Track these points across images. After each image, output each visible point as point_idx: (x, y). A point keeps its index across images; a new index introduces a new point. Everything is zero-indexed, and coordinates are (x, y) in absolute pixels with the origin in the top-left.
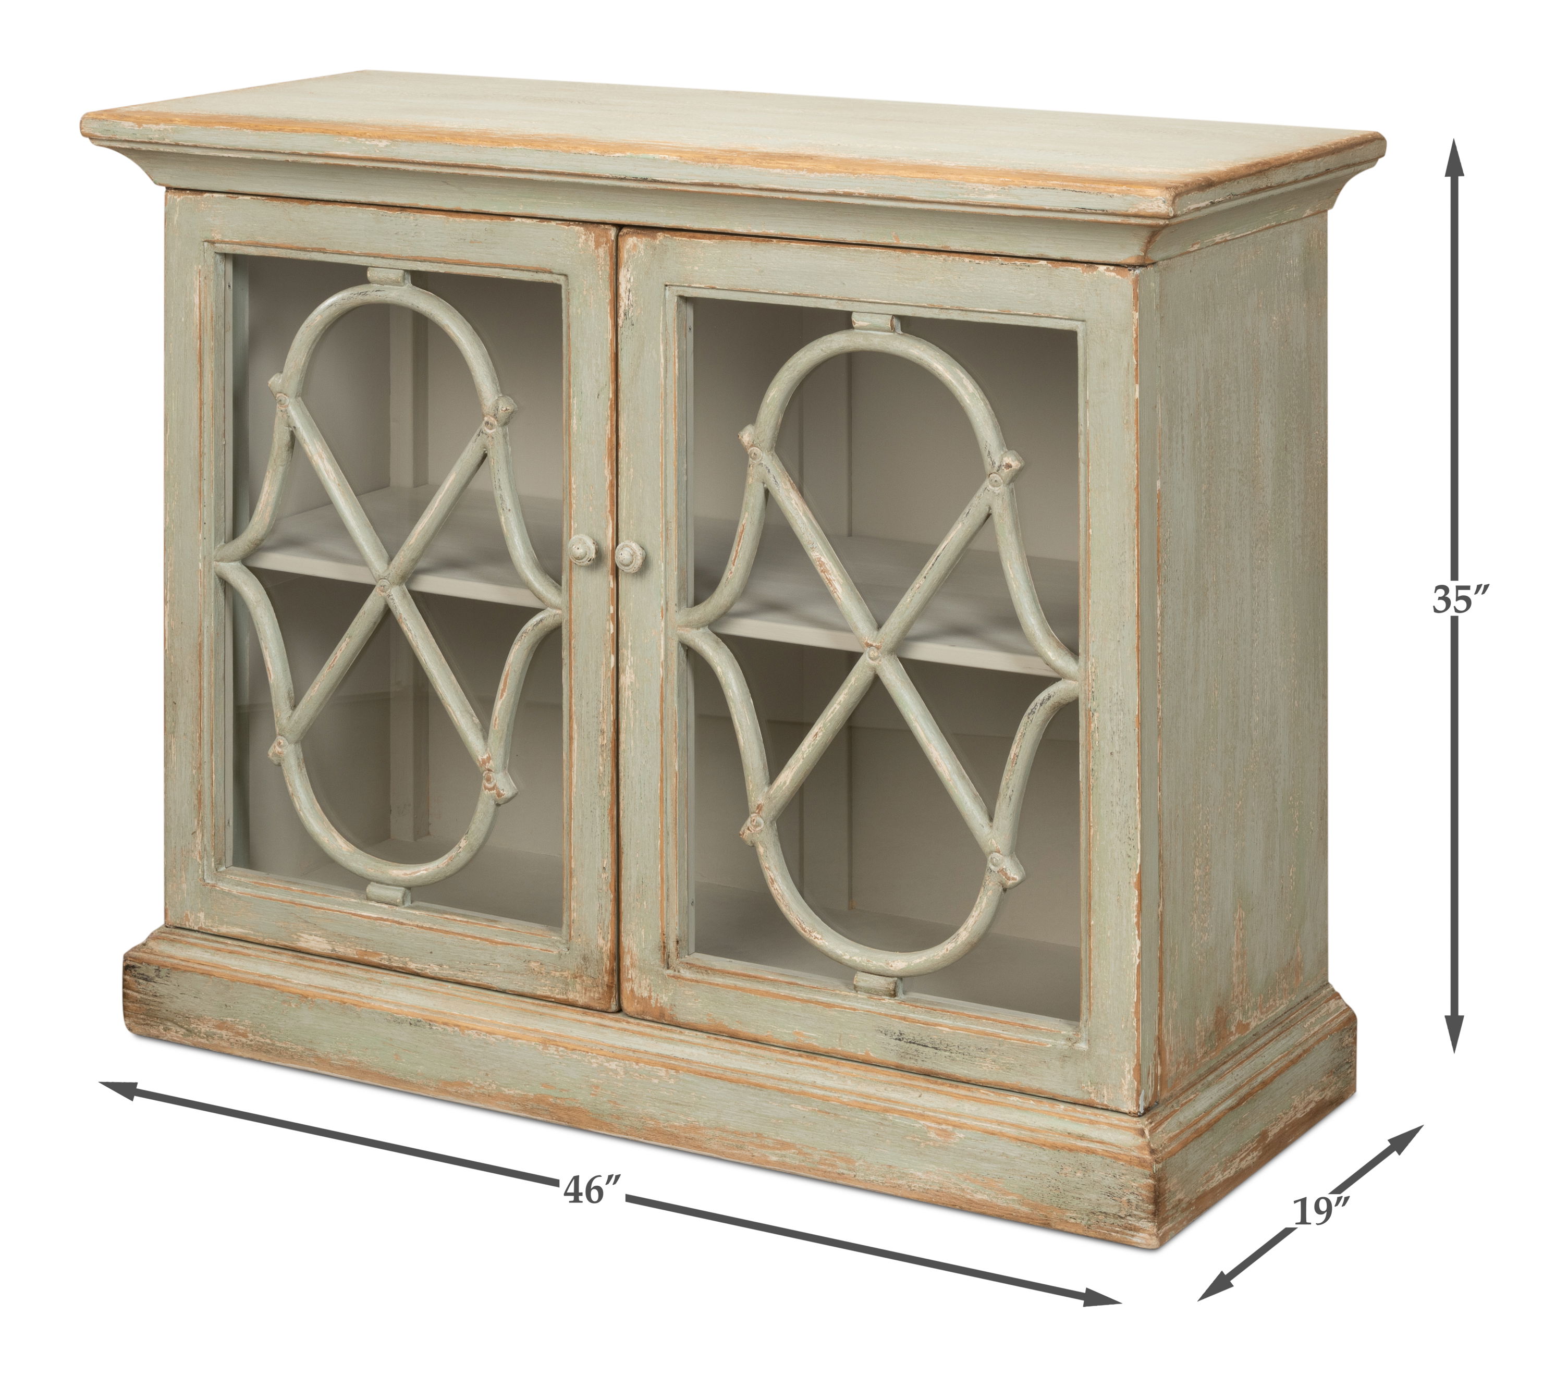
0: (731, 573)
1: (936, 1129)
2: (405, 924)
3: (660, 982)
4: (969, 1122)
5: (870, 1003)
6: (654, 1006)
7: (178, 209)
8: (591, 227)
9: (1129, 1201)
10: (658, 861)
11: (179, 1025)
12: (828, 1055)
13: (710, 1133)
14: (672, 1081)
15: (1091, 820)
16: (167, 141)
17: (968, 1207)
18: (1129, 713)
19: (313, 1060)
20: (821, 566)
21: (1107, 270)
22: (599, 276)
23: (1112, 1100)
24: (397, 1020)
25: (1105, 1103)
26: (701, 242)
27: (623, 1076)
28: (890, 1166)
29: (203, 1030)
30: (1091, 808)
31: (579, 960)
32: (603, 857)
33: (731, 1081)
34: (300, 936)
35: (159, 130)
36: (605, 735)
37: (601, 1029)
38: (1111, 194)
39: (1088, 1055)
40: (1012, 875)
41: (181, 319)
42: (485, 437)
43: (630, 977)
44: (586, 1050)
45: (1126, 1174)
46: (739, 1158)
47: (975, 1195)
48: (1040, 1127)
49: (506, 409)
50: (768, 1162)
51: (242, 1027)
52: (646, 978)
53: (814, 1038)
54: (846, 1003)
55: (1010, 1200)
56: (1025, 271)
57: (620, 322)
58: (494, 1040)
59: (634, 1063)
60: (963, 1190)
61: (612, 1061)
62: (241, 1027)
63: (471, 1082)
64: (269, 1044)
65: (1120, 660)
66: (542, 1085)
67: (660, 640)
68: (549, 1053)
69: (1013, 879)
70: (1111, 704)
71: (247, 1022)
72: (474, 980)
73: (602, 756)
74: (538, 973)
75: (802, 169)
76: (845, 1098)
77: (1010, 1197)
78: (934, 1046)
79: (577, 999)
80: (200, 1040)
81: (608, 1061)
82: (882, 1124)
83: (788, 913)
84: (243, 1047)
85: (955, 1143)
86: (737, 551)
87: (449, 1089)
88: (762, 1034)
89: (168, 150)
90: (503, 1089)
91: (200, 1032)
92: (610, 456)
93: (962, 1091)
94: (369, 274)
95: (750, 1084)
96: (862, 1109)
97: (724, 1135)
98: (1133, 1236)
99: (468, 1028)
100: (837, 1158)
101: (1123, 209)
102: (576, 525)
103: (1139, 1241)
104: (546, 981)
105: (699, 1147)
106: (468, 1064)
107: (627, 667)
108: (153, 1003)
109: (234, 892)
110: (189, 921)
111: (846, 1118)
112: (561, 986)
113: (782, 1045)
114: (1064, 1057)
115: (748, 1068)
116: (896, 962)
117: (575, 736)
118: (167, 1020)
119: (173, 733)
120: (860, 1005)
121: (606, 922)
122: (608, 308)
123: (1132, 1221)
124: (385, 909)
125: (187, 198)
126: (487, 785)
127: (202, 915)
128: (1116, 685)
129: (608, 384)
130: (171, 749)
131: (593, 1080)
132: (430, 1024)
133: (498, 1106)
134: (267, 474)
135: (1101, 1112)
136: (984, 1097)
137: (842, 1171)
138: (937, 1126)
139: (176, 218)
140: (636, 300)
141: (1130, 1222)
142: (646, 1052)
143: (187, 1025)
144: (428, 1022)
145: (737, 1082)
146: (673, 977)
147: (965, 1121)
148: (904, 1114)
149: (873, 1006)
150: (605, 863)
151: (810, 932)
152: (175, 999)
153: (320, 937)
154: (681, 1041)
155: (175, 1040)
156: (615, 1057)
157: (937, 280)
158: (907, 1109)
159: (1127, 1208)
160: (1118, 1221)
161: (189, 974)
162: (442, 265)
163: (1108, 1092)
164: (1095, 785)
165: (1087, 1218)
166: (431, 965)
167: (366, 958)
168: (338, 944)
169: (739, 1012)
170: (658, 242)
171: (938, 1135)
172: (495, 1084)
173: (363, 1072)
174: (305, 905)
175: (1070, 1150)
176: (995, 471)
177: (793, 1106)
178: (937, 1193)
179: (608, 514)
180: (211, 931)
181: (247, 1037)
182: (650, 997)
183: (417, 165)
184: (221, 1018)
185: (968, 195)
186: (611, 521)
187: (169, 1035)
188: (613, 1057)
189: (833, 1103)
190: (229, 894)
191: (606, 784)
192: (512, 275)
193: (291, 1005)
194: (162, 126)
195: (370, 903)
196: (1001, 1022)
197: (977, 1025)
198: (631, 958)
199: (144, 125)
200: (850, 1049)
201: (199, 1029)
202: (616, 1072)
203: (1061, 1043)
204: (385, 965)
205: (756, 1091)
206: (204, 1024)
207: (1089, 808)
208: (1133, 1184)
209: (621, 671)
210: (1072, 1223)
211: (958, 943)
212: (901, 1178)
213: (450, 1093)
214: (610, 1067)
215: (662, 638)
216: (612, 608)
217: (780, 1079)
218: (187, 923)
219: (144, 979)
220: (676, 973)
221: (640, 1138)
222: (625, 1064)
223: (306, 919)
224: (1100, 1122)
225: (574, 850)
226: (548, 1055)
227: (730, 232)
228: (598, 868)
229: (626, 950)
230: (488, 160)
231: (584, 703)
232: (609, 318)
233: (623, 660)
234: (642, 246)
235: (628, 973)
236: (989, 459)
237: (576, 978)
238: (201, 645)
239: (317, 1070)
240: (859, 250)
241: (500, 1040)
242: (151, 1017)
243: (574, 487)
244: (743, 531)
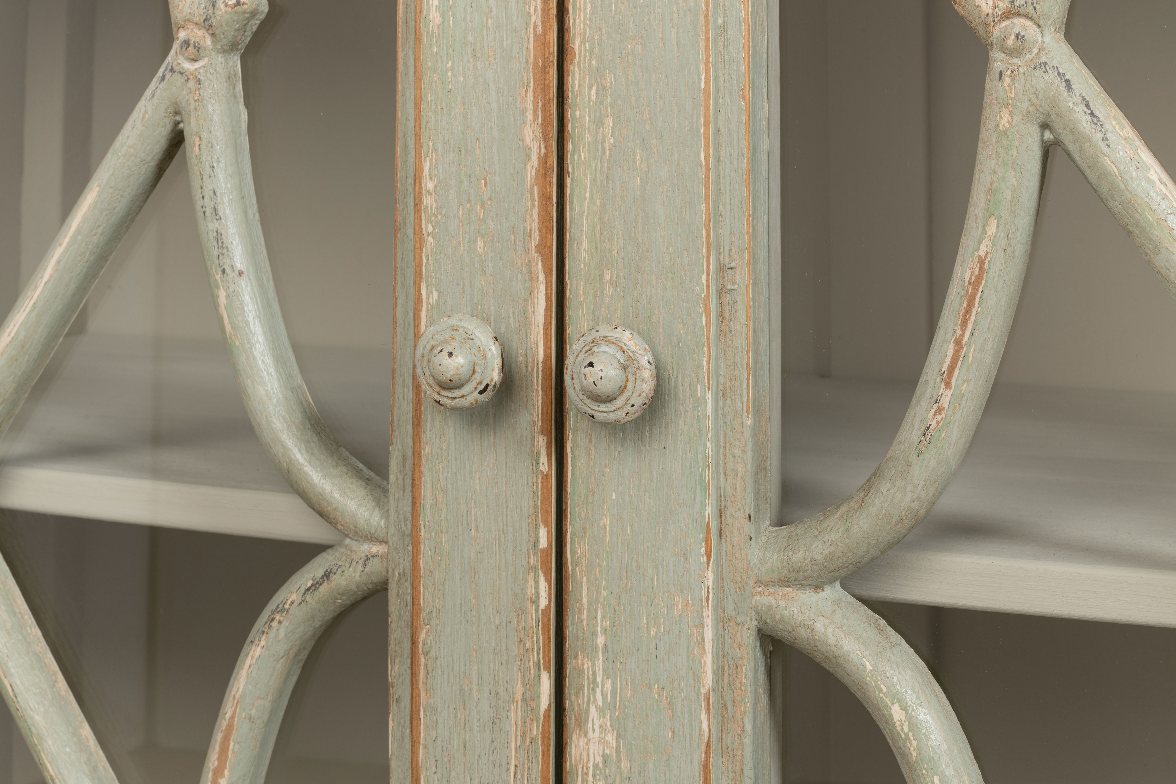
0: (940, 410)
42: (179, 81)
67: (702, 625)
86: (958, 342)
92: (541, 87)
102: (435, 295)
107: (593, 710)
179: (534, 254)
186: (542, 277)
209: (570, 720)
215: (709, 621)
216: (543, 533)
233: (579, 690)
243: (430, 185)
244: (979, 278)
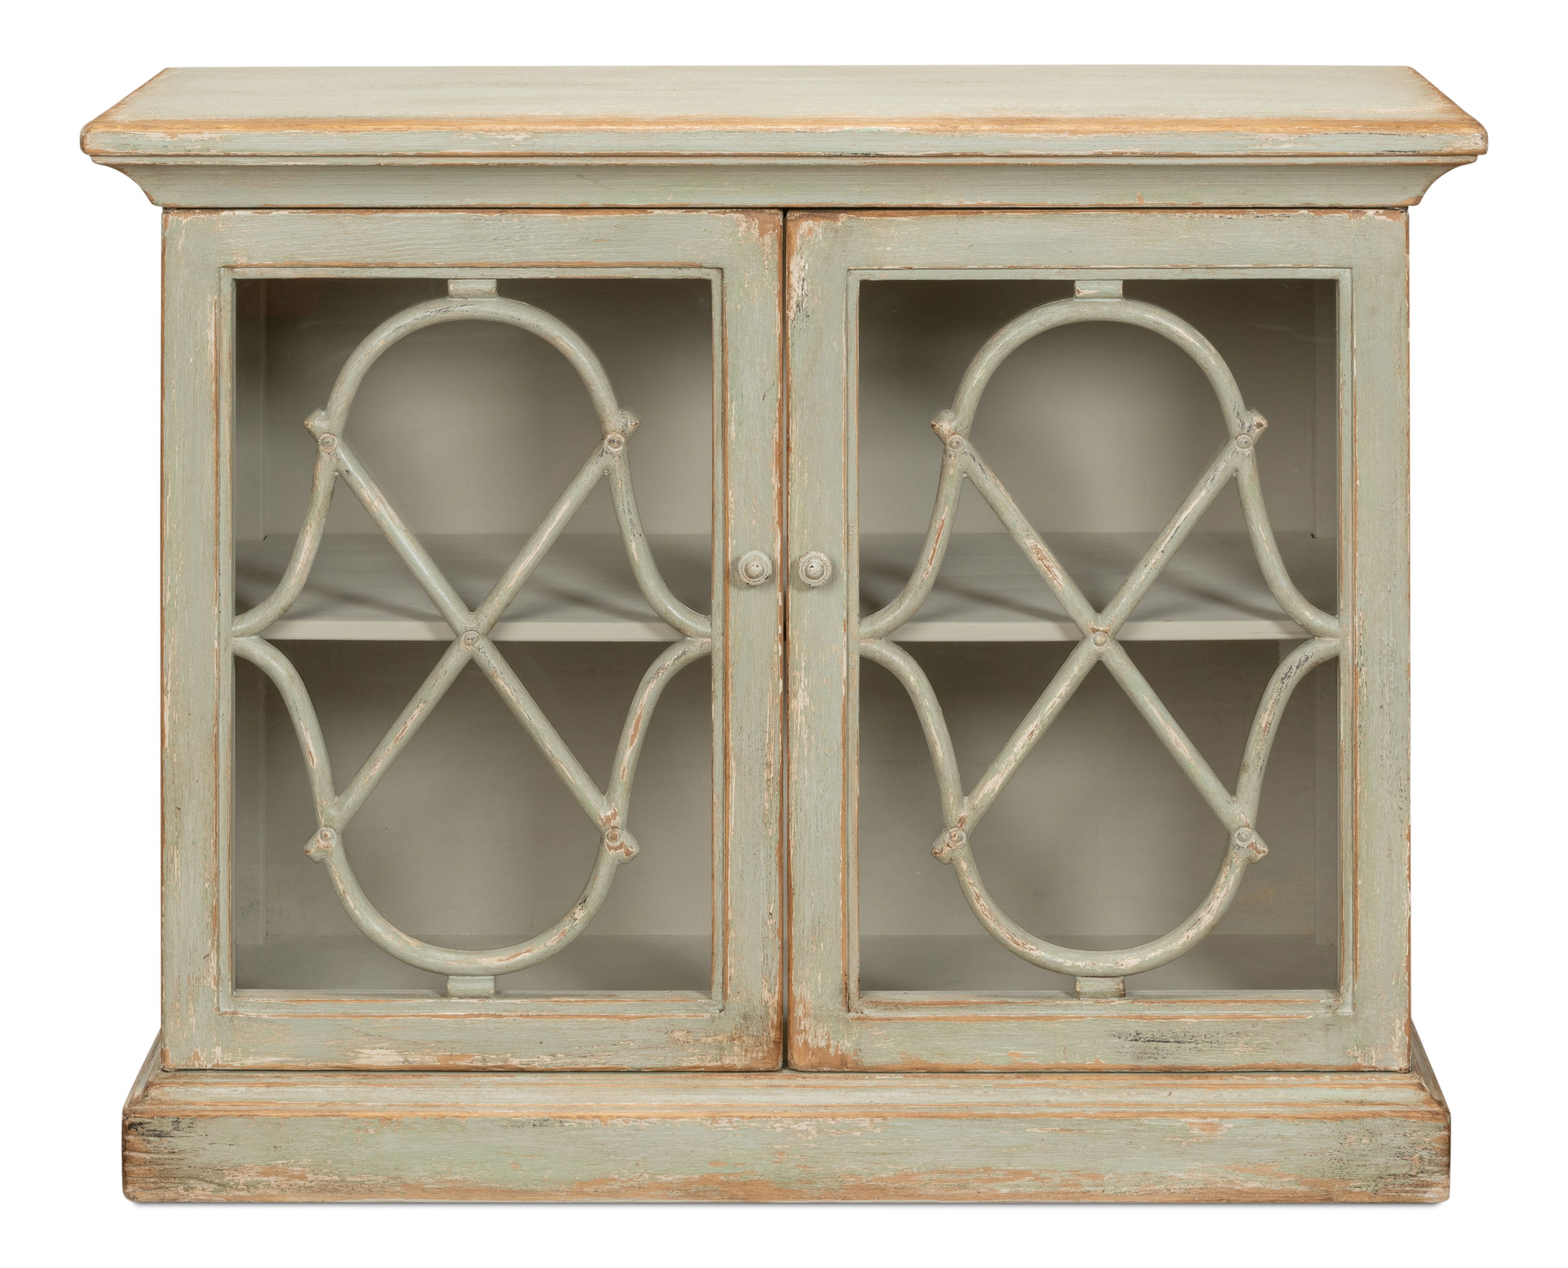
0: (928, 573)
1: (1200, 1124)
2: (505, 1016)
3: (841, 1027)
4: (1236, 1110)
5: (1097, 1008)
6: (833, 1055)
7: (184, 231)
8: (753, 213)
9: (1421, 1158)
10: (839, 896)
11: (207, 1182)
12: (1049, 1071)
13: (926, 1177)
14: (878, 1130)
15: (1358, 777)
16: (213, 152)
17: (1237, 1198)
18: (1401, 663)
19: (399, 1189)
20: (1038, 554)
21: (1377, 213)
22: (764, 265)
23: (1382, 1061)
24: (516, 1125)
25: (1374, 1064)
26: (895, 220)
27: (816, 1136)
28: (1145, 1173)
29: (242, 1181)
30: (1358, 765)
31: (737, 1019)
32: (769, 902)
33: (951, 1118)
34: (359, 1053)
35: (202, 140)
36: (772, 767)
37: (774, 1090)
38: (1423, 135)
39: (1354, 1019)
40: (1262, 848)
41: (189, 360)
42: (610, 457)
43: (802, 1028)
44: (767, 1115)
45: (1418, 1131)
46: (961, 1198)
47: (1245, 1184)
48: (1314, 1101)
49: (636, 424)
50: (997, 1196)
51: (298, 1168)
52: (823, 1026)
53: (1033, 1056)
54: (1070, 1013)
55: (1286, 1182)
56: (1284, 221)
57: (791, 314)
58: (647, 1124)
59: (830, 1119)
60: (1231, 1182)
61: (802, 1121)
62: (296, 1169)
63: (617, 1177)
64: (336, 1182)
65: (1390, 610)
66: (710, 1163)
67: (842, 655)
68: (720, 1127)
69: (1264, 852)
70: (1380, 657)
71: (305, 1161)
72: (599, 1064)
73: (768, 791)
74: (684, 1042)
75: (1063, 131)
76: (1091, 1112)
77: (1285, 1180)
78: (1176, 1040)
79: (735, 1062)
80: (237, 1193)
81: (795, 1123)
82: (1136, 1131)
83: (998, 928)
84: (299, 1190)
85: (1222, 1135)
86: (934, 549)
87: (586, 1190)
88: (968, 1062)
89: (207, 163)
90: (659, 1177)
91: (237, 1184)
92: (779, 462)
93: (1214, 1080)
94: (452, 287)
95: (975, 1117)
96: (1112, 1119)
97: (944, 1176)
98: (1425, 1192)
99: (612, 1117)
100: (1082, 1176)
101: (1437, 148)
102: (735, 542)
103: (1432, 1196)
104: (695, 1049)
105: (912, 1196)
106: (612, 1157)
107: (799, 690)
108: (169, 1162)
109: (265, 1016)
110: (199, 1059)
111: (1093, 1131)
112: (714, 1052)
113: (994, 1071)
114: (1327, 1026)
115: (966, 1100)
116: (1126, 960)
117: (733, 773)
118: (190, 1177)
119: (177, 843)
120: (1085, 1012)
121: (773, 973)
122: (777, 301)
123: (1424, 1177)
124: (473, 1004)
125: (197, 218)
126: (611, 844)
127: (218, 1050)
128: (1386, 635)
129: (776, 384)
130: (172, 863)
131: (777, 1147)
132: (561, 1121)
133: (652, 1196)
134: (308, 528)
135: (1369, 1075)
136: (1240, 1082)
137: (1087, 1189)
138: (1201, 1121)
139: (180, 243)
140: (811, 290)
141: (1422, 1179)
142: (840, 1106)
143: (218, 1178)
144: (558, 1119)
145: (959, 1117)
146: (858, 1019)
147: (1231, 1110)
148: (1162, 1115)
149: (1100, 1010)
150: (772, 908)
151: (1023, 944)
152: (201, 1152)
153: (387, 1049)
154: (876, 1087)
155: (200, 1200)
156: (804, 1118)
157: (1181, 239)
158: (1163, 1110)
159: (1418, 1164)
160: (1409, 1181)
161: (222, 1119)
162: (553, 269)
163: (1376, 1053)
164: (1363, 741)
165: (1374, 1184)
166: (541, 1057)
167: (451, 1063)
168: (412, 1053)
169: (940, 1043)
170: (840, 224)
171: (1202, 1130)
172: (648, 1173)
173: (469, 1191)
174: (365, 1016)
175: (1355, 1118)
176: (1245, 431)
177: (1028, 1130)
178: (1201, 1191)
179: (776, 525)
180: (232, 1066)
181: (306, 1178)
182: (828, 1046)
183: (560, 158)
184: (269, 1162)
185: (1261, 145)
186: (779, 533)
187: (192, 1195)
188: (803, 1117)
189: (1077, 1118)
190: (257, 1020)
191: (773, 821)
192: (647, 274)
193: (367, 1132)
194: (206, 135)
195: (453, 1001)
196: (1250, 1002)
197: (1223, 1010)
198: (804, 1007)
199: (180, 136)
200: (1077, 1060)
201: (236, 1181)
202: (806, 1133)
203: (1322, 1012)
204: (476, 1067)
205: (983, 1122)
206: (244, 1173)
207: (1356, 766)
208: (1426, 1139)
209: (791, 695)
210: (1357, 1192)
211: (1201, 928)
212: (1159, 1183)
213: (588, 1194)
214: (800, 1128)
215: (845, 655)
216: (778, 627)
217: (1008, 1105)
218: (196, 1063)
219: (156, 1136)
220: (860, 1014)
221: (837, 1199)
222: (818, 1121)
223: (368, 1032)
224: (1375, 1084)
225: (731, 901)
226: (719, 1129)
227: (935, 206)
228: (763, 915)
229: (798, 1000)
230: (662, 146)
231: (745, 735)
232: (777, 310)
233: (795, 683)
234: (820, 230)
235: (800, 1025)
236: (1238, 421)
237: (734, 1040)
238: (217, 736)
239: (404, 1200)
240: (1089, 215)
241: (655, 1124)
242: (167, 1178)
243: (732, 500)
244: (942, 526)
